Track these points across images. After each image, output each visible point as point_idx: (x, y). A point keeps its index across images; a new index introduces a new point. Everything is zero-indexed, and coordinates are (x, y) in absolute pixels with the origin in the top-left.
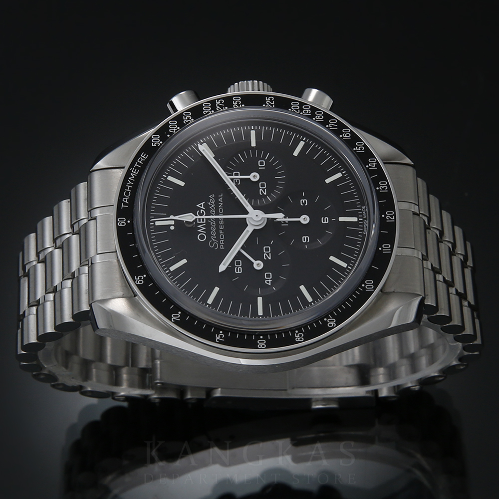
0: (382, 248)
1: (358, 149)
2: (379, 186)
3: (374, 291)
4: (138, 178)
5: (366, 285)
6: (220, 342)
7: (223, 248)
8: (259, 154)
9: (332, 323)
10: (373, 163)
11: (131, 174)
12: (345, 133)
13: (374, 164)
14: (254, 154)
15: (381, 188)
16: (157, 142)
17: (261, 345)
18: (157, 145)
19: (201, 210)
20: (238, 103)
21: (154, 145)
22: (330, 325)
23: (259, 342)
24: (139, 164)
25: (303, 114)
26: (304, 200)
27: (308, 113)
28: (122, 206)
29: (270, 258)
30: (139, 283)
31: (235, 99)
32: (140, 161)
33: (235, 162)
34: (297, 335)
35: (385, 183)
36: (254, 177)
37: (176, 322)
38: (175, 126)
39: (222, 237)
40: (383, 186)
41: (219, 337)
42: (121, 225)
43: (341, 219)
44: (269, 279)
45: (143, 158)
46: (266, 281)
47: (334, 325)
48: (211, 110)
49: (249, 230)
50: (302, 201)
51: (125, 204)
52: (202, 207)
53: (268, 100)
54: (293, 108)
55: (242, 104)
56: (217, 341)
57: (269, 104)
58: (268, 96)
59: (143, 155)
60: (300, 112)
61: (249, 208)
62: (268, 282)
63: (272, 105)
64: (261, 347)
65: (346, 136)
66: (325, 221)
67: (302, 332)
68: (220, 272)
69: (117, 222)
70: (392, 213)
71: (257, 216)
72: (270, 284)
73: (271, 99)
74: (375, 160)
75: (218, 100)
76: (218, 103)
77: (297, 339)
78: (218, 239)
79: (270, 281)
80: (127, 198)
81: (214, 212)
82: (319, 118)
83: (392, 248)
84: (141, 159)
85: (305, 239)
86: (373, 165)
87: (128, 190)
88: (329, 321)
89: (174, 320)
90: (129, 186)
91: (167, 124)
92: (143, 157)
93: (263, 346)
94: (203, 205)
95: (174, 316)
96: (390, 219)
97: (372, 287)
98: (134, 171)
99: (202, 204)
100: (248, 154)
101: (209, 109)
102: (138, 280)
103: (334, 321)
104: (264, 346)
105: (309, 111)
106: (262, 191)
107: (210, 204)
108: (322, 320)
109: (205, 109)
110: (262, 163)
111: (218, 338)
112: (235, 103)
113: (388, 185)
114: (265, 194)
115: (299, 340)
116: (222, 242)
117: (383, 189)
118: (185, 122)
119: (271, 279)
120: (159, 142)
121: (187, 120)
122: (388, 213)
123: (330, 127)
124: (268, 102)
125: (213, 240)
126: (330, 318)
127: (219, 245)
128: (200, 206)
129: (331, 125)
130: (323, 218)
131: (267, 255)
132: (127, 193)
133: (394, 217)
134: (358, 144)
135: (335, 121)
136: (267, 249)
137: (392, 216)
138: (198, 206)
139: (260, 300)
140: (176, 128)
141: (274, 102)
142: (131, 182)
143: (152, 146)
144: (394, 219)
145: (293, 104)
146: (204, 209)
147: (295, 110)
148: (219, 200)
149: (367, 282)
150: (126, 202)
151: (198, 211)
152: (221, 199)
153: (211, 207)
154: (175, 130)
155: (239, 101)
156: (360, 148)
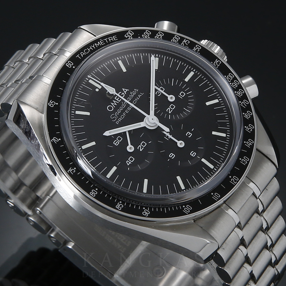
0: (214, 195)
1: (248, 128)
2: (243, 158)
3: (187, 214)
5: (186, 207)
7: (117, 123)
8: (186, 88)
9: (146, 213)
10: (250, 143)
11: (99, 42)
12: (248, 114)
14: (182, 85)
15: (243, 160)
16: (129, 36)
17: (93, 194)
18: (128, 37)
19: (123, 93)
20: (197, 50)
21: (126, 36)
22: (144, 213)
23: (93, 191)
24: (108, 40)
25: (232, 84)
26: (190, 133)
27: (234, 87)
28: (78, 56)
29: (141, 150)
30: (50, 105)
31: (197, 46)
32: (110, 39)
33: (167, 81)
34: (119, 204)
35: (248, 160)
36: (171, 98)
37: (53, 143)
38: (148, 35)
39: (122, 117)
40: (245, 160)
41: (72, 170)
42: (68, 66)
43: (203, 160)
44: (130, 161)
45: (113, 39)
46: (127, 161)
47: (147, 215)
48: (177, 42)
49: (141, 125)
50: (189, 133)
51: (80, 56)
52: (125, 92)
53: (217, 61)
54: (228, 77)
55: (199, 52)
57: (216, 64)
58: (219, 59)
59: (114, 37)
60: (230, 82)
61: (152, 112)
62: (129, 163)
63: (216, 66)
64: (92, 195)
65: (247, 116)
66: (193, 154)
67: (124, 205)
68: (103, 134)
69: (67, 62)
70: (237, 179)
71: (153, 119)
72: (128, 165)
74: (253, 142)
75: (187, 39)
76: (185, 41)
78: (119, 116)
79: (130, 163)
80: (84, 54)
81: (130, 100)
82: (239, 94)
83: (220, 199)
85: (172, 155)
86: (249, 144)
87: (89, 50)
88: (146, 211)
89: (53, 140)
90: (91, 48)
91: (144, 31)
94: (126, 91)
95: (55, 138)
96: (233, 182)
97: (188, 211)
98: (101, 42)
99: (127, 90)
100: (179, 83)
101: (177, 40)
102: (51, 103)
103: (148, 213)
104: (94, 195)
105: (236, 86)
106: (170, 110)
107: (131, 93)
108: (142, 207)
109: (174, 39)
110: (182, 94)
111: (70, 170)
112: (195, 48)
113: (248, 162)
114: (170, 113)
115: (118, 208)
116: (120, 120)
117: (244, 162)
118: (156, 37)
119: (131, 162)
120: (131, 37)
121: (158, 37)
122: (234, 177)
123: (242, 103)
124: (216, 63)
125: (116, 115)
126: (148, 210)
127: (117, 120)
128: (124, 90)
129: (243, 103)
130: (193, 152)
131: (141, 148)
132: (87, 51)
133: (236, 182)
134: (250, 125)
135: (247, 103)
136: (143, 144)
137: (235, 181)
138: (123, 89)
139: (115, 168)
140: (147, 37)
141: (219, 65)
142: (94, 46)
143: (125, 36)
144: (235, 183)
145: (230, 74)
146: (126, 93)
147: (228, 79)
148: (139, 95)
149: (188, 206)
150: (82, 55)
151: (121, 92)
152: (140, 96)
153: (130, 96)
154: (146, 37)
155: (199, 49)
156: (249, 129)
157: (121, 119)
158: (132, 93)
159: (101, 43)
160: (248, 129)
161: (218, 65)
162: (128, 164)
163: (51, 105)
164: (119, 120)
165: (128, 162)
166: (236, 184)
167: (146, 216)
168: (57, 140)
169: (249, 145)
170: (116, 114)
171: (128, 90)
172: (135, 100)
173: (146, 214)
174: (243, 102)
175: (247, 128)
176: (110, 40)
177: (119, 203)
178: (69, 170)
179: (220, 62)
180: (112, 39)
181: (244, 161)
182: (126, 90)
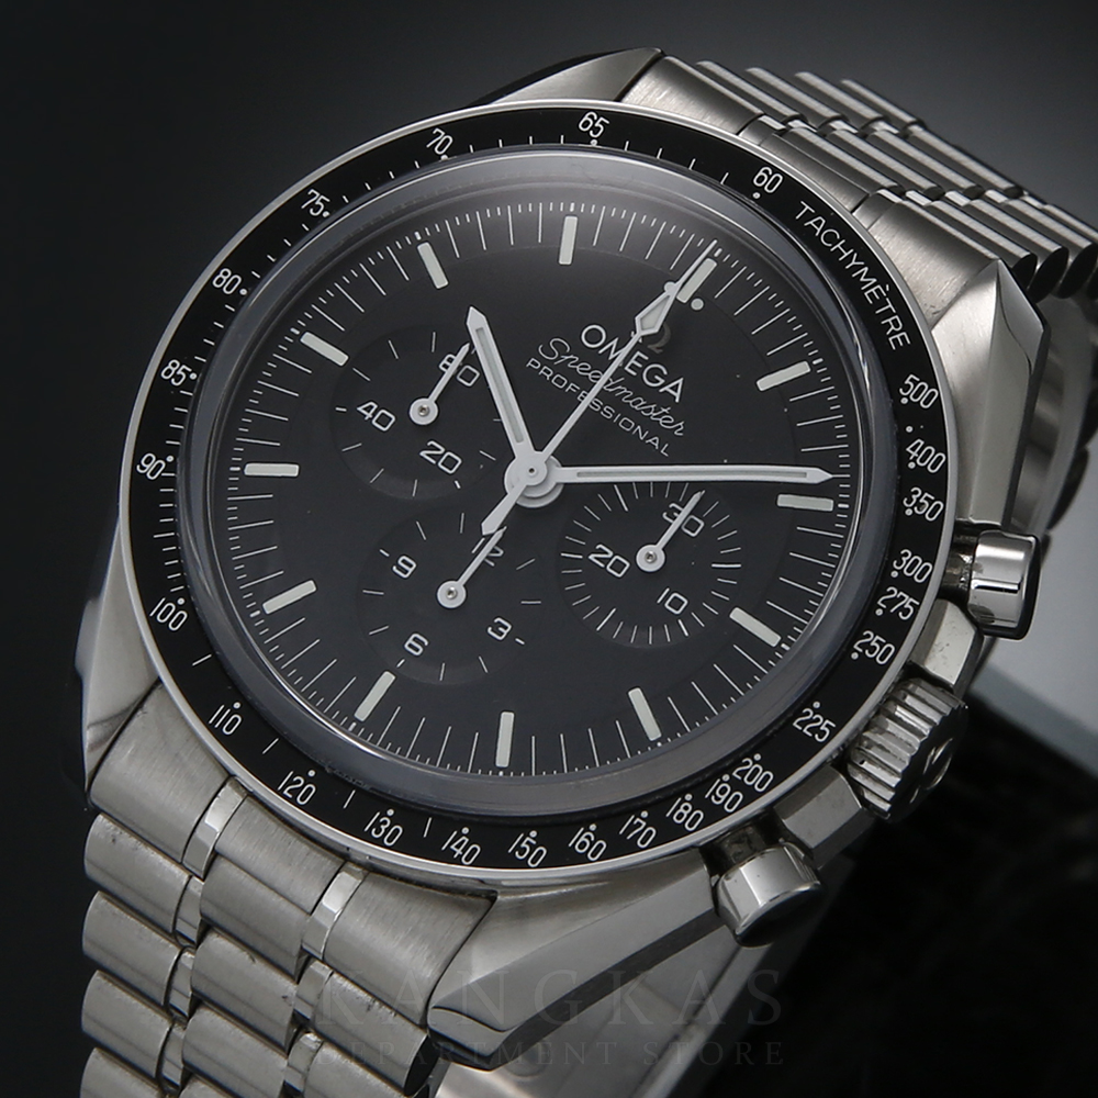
0: (234, 711)
1: (528, 843)
2: (395, 821)
3: (147, 613)
4: (852, 288)
5: (179, 608)
6: (303, 195)
7: (528, 364)
8: (704, 614)
9: (149, 468)
10: (464, 851)
11: (874, 280)
12: (592, 844)
13: (459, 852)
14: (716, 603)
15: (385, 823)
16: (913, 390)
17: (225, 278)
18: (907, 388)
19: (662, 381)
20: (872, 650)
21: (912, 380)
22: (149, 460)
23: (236, 280)
24: (888, 314)
25: (722, 782)
26: (505, 632)
27: (714, 793)
28: (808, 207)
29: (423, 454)
31: (889, 649)
32: (895, 322)
33: (727, 543)
34: (184, 371)
35: (389, 841)
36: (651, 557)
37: (428, 134)
38: (922, 461)
39: (560, 381)
40: (387, 830)
41: (318, 203)
42: (761, 173)
43: (387, 679)
44: (374, 415)
45: (894, 333)
46: (375, 406)
47: (142, 468)
48: (901, 572)
50: (506, 628)
51: (808, 216)
52: (666, 388)
53: (824, 724)
54: (757, 770)
55: (862, 655)
56: (312, 191)
57: (811, 721)
58: (834, 732)
59: (902, 337)
60: (731, 776)
62: (369, 411)
63: (803, 724)
64: (221, 275)
65: (583, 839)
66: (415, 644)
67: (182, 387)
68: (471, 308)
69: (776, 170)
70: (302, 799)
71: (532, 470)
72: (360, 409)
73: (822, 734)
74: (467, 860)
75: (917, 608)
76: (908, 601)
77: (174, 365)
78: (561, 369)
79: (369, 415)
80: (819, 230)
81: (636, 407)
82: (681, 810)
83: (217, 733)
84: (897, 326)
86: (458, 847)
87: (838, 246)
88: (160, 465)
89: (438, 134)
90: (846, 254)
91: (942, 448)
92: (898, 336)
93: (220, 281)
94: (672, 392)
95: (447, 140)
96: (290, 782)
97: (162, 618)
98: (878, 290)
99: (677, 395)
100: (723, 589)
101: (909, 571)
102: (595, 122)
103: (152, 474)
104: (218, 283)
105: (717, 799)
106: (604, 556)
107: (664, 410)
108: (175, 451)
109: (917, 561)
110: (676, 603)
111: (319, 198)
112: (878, 641)
113: (379, 842)
114: (591, 557)
115: (170, 366)
116: (547, 373)
117: (377, 825)
118: (916, 492)
119: (371, 419)
120: (908, 397)
121: (918, 499)
122: (310, 789)
123: (638, 820)
124: (818, 720)
125: (567, 358)
126: (163, 472)
127: (544, 362)
128: (677, 385)
129: (639, 825)
130: (426, 643)
131: (435, 453)
132: (831, 238)
133: (290, 796)
134: (541, 852)
135: (643, 843)
136: (450, 463)
137: (295, 792)
138: (680, 381)
139: (340, 358)
140: (915, 458)
141: (810, 734)
142: (854, 266)
143: (911, 376)
144: (285, 792)
145: (768, 776)
146: (661, 390)
147: (748, 770)
148: (656, 438)
149: (182, 616)
150: (811, 223)
151: (665, 373)
152: (656, 445)
153: (653, 406)
154: (914, 454)
155: (877, 654)
156: (525, 849)
157: (548, 376)
158: (665, 413)
159: (873, 290)
160: (523, 845)
161: (808, 730)
162: (365, 409)
163: (587, 123)
164: (545, 371)
165: (371, 407)
166: (280, 793)
167: (138, 467)
168: (440, 149)
169: (453, 847)
170: (572, 357)
171: (677, 400)
172: (636, 427)
173: (148, 466)
174: (644, 824)
175: (528, 839)
176: (890, 320)
177: (189, 370)
178: (318, 194)
179: (820, 737)
180: (893, 328)
181: (383, 827)
182: (676, 391)
